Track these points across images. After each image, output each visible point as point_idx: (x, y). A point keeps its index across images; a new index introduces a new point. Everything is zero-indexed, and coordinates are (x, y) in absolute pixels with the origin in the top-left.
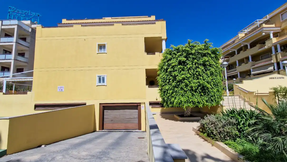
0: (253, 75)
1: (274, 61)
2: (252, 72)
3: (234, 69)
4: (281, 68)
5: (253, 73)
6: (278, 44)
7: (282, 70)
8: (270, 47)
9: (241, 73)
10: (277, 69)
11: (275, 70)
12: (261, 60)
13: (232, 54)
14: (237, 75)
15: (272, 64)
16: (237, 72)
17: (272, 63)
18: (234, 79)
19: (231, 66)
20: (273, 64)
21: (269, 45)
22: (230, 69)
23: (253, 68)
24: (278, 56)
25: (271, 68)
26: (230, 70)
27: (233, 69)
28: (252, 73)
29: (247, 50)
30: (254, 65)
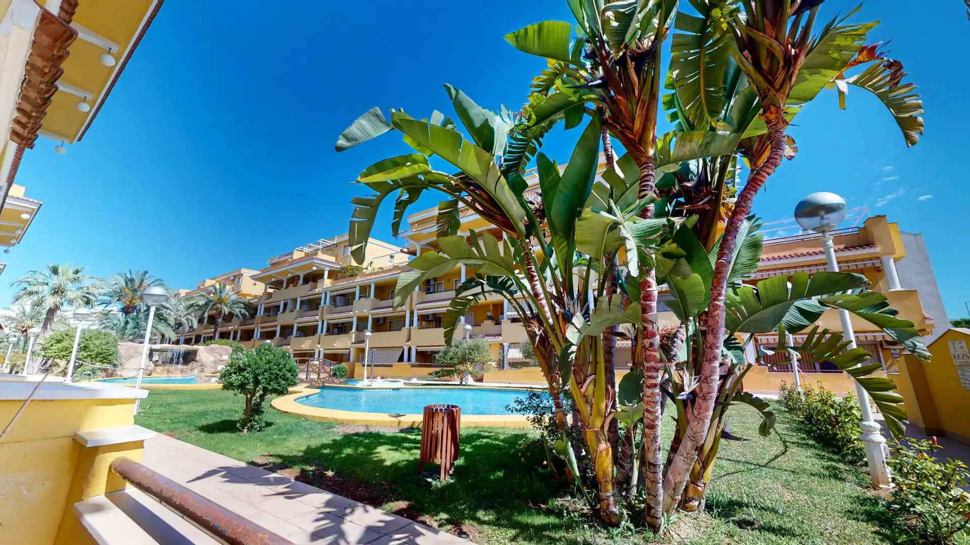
21: (320, 289)
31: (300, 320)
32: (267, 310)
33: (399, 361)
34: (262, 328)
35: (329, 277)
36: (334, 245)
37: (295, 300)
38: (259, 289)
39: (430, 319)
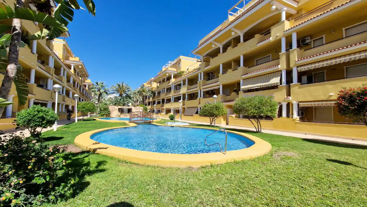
0: (243, 91)
1: (282, 66)
2: (242, 85)
3: (214, 80)
4: (293, 82)
5: (244, 88)
6: (293, 32)
7: (295, 85)
8: (278, 38)
9: (225, 87)
10: (285, 83)
11: (281, 85)
12: (256, 65)
13: (215, 53)
14: (219, 89)
15: (278, 73)
16: (219, 85)
17: (279, 70)
18: (215, 96)
19: (211, 75)
20: (280, 72)
21: (278, 35)
22: (209, 79)
23: (243, 80)
24: (291, 56)
25: (275, 80)
26: (209, 81)
27: (214, 78)
28: (242, 87)
29: (238, 45)
30: (247, 74)
31: (167, 96)
32: (158, 93)
33: (196, 113)
34: (157, 100)
35: (174, 78)
36: (175, 63)
37: (165, 88)
38: (155, 85)
39: (210, 93)
